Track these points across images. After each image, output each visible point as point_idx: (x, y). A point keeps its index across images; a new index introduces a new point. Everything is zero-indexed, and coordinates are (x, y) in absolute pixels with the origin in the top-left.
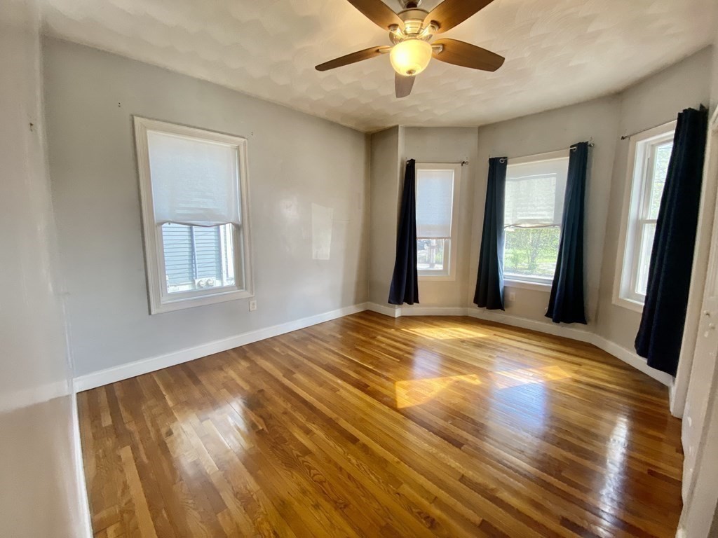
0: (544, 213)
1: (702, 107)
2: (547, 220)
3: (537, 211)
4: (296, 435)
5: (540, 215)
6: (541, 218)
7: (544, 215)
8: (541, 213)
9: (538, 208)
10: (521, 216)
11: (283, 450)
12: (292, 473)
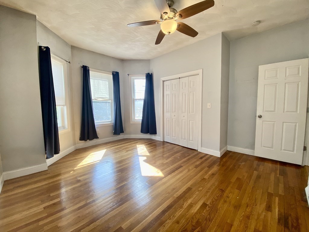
0: (106, 95)
1: (152, 74)
2: (107, 98)
3: (102, 94)
4: (196, 211)
5: (104, 96)
6: (104, 97)
7: (105, 96)
8: (104, 95)
9: (103, 93)
10: (97, 95)
11: (209, 215)
12: (220, 207)
